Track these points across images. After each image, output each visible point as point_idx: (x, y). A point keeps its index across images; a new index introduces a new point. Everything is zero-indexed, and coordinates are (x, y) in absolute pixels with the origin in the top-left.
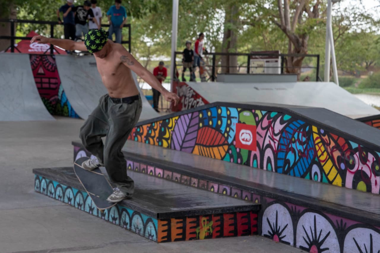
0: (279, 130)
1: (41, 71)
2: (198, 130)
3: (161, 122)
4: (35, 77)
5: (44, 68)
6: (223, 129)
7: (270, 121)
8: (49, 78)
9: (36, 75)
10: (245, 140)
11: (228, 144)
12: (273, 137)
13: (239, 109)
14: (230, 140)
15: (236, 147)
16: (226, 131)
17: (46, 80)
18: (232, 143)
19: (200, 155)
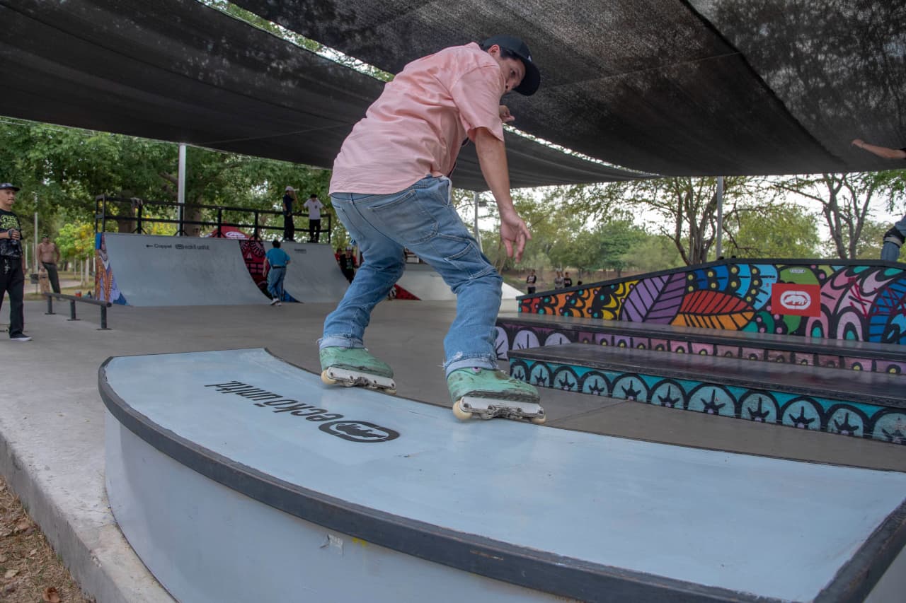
0: (875, 289)
1: (249, 256)
2: (683, 296)
3: (598, 289)
4: (246, 263)
5: (253, 253)
6: (742, 291)
7: (853, 279)
8: (257, 264)
9: (247, 261)
10: (794, 303)
11: (754, 310)
12: (859, 298)
13: (779, 266)
14: (758, 306)
15: (772, 313)
16: (749, 294)
17: (254, 265)
18: (763, 309)
19: (688, 325)
